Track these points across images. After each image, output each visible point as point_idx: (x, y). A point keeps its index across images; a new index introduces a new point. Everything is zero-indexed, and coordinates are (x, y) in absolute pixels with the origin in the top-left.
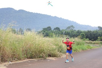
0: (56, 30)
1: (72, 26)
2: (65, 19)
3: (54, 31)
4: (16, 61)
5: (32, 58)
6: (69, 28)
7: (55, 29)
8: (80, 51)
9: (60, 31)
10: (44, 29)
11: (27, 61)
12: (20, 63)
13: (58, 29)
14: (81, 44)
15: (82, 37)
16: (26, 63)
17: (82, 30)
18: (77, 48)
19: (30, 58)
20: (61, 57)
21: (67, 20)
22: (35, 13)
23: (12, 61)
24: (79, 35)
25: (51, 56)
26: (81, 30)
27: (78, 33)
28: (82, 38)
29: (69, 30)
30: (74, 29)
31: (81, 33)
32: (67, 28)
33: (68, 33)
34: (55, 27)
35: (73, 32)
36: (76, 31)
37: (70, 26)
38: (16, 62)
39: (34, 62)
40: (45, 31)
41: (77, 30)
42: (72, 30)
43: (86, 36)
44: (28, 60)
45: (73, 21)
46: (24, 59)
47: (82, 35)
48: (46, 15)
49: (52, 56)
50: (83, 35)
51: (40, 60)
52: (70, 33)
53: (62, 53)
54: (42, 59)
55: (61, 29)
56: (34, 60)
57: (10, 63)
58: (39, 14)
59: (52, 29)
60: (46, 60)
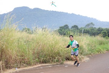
0: (74, 29)
1: (92, 23)
2: (83, 16)
3: (72, 29)
4: (25, 66)
5: (46, 63)
6: (89, 26)
7: (73, 27)
8: (105, 51)
9: (78, 29)
10: (61, 28)
11: (39, 67)
12: (29, 70)
13: (75, 27)
14: (104, 44)
15: (104, 35)
16: (37, 70)
17: (104, 27)
18: (100, 49)
19: (43, 62)
20: (83, 61)
21: (86, 17)
22: (50, 11)
23: (19, 68)
24: (100, 33)
25: (69, 60)
26: (102, 28)
27: (98, 31)
28: (104, 37)
29: (88, 28)
30: (94, 27)
31: (103, 31)
32: (86, 26)
33: (87, 31)
34: (73, 25)
35: (93, 29)
36: (97, 29)
37: (89, 23)
38: (24, 68)
39: (47, 68)
40: (61, 30)
41: (97, 27)
42: (92, 27)
43: (108, 34)
44: (40, 65)
45: (93, 18)
46: (36, 65)
47: (103, 32)
48: (63, 12)
49: (71, 60)
50: (105, 33)
51: (56, 65)
52: (90, 31)
53: (83, 55)
54: (58, 63)
55: (79, 27)
56: (48, 66)
57: (17, 70)
58: (55, 11)
59: (70, 27)
60: (63, 65)
